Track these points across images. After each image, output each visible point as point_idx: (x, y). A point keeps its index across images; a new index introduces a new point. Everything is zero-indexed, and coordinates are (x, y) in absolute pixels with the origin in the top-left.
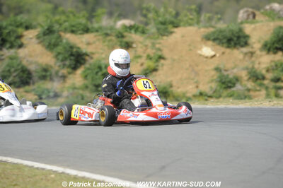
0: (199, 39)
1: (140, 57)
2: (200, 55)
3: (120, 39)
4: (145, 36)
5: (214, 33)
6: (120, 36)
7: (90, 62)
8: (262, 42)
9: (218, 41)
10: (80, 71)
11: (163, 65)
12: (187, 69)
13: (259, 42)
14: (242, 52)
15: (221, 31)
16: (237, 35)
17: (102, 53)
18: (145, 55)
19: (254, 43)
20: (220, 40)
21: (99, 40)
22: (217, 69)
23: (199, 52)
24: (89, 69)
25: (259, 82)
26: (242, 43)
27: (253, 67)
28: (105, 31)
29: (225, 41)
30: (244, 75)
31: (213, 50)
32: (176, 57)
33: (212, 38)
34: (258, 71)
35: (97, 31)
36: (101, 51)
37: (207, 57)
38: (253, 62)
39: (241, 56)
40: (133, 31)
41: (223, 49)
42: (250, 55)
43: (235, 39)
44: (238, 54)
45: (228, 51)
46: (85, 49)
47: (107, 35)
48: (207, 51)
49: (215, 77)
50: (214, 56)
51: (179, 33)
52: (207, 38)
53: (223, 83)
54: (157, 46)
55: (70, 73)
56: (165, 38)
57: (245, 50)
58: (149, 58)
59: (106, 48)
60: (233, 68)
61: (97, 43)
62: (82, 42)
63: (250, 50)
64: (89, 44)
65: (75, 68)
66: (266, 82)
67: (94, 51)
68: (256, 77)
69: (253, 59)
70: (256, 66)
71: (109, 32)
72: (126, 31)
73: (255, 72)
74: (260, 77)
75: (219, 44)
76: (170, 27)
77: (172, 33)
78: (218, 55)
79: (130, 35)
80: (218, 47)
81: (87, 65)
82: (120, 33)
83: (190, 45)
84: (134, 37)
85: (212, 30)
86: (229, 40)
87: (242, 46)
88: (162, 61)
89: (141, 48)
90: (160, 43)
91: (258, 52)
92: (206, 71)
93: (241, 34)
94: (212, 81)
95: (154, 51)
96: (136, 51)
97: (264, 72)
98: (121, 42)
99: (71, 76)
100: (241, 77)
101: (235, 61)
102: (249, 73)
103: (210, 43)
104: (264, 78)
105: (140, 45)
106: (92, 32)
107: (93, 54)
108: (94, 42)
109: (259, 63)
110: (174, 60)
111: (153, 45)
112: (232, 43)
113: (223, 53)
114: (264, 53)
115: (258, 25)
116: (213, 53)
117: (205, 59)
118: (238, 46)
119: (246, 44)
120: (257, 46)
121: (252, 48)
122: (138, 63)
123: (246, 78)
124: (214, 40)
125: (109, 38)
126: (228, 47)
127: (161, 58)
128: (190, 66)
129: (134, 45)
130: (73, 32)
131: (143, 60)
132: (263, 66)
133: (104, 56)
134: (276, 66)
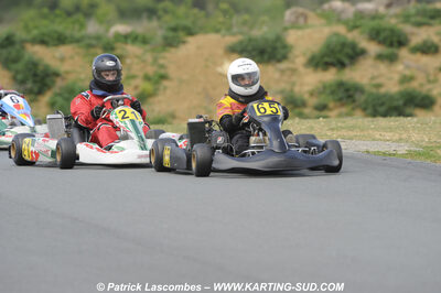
0: (221, 52)
1: (134, 77)
2: (221, 74)
4: (147, 47)
5: (241, 42)
6: (108, 47)
7: (59, 83)
8: (309, 55)
10: (46, 98)
11: (165, 88)
12: (199, 94)
13: (304, 54)
14: (278, 69)
15: (250, 40)
16: (272, 45)
17: (81, 72)
18: (141, 74)
19: (297, 57)
20: (249, 52)
21: (78, 53)
23: (219, 69)
24: (59, 95)
25: (297, 111)
26: (279, 56)
27: (292, 91)
28: (88, 41)
29: (256, 53)
32: (185, 77)
33: (239, 49)
34: (297, 96)
35: (78, 41)
36: (80, 70)
38: (293, 84)
39: (277, 75)
40: (129, 41)
42: (289, 72)
43: (270, 51)
44: (272, 71)
47: (90, 46)
51: (193, 43)
52: (232, 49)
54: (161, 62)
55: (32, 101)
56: (173, 50)
57: (283, 65)
58: (147, 78)
61: (77, 58)
62: (54, 57)
63: (291, 65)
64: (62, 59)
65: (40, 92)
66: (307, 111)
67: (69, 69)
68: (294, 104)
69: (294, 78)
70: (297, 89)
71: (94, 42)
72: (119, 41)
74: (300, 103)
76: (181, 34)
77: (184, 42)
79: (124, 46)
81: (56, 89)
82: (108, 43)
83: (207, 60)
84: (129, 49)
85: (240, 38)
86: (262, 52)
87: (279, 61)
88: (165, 83)
89: (138, 64)
90: (164, 58)
91: (301, 70)
93: (278, 45)
95: (155, 68)
96: (129, 69)
97: (306, 97)
102: (285, 99)
104: (304, 104)
105: (136, 61)
106: (70, 42)
107: (67, 73)
108: (72, 58)
109: (302, 85)
110: (182, 81)
111: (155, 60)
112: (266, 57)
114: (310, 70)
115: (308, 31)
118: (273, 61)
119: (284, 58)
120: (300, 61)
121: (293, 63)
122: (129, 85)
124: (242, 52)
125: (93, 51)
127: (163, 77)
128: (204, 89)
130: (43, 42)
131: (137, 81)
132: (307, 88)
133: (83, 76)
134: (324, 89)
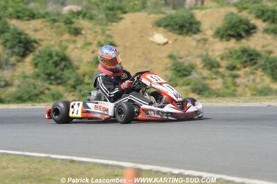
0: (150, 26)
1: (90, 44)
2: (153, 42)
3: (68, 26)
4: (94, 21)
5: (165, 19)
6: (68, 22)
7: (39, 49)
8: (215, 29)
9: (169, 28)
10: (29, 59)
12: (140, 57)
13: (211, 28)
14: (194, 39)
15: (172, 18)
16: (189, 21)
17: (51, 40)
18: (96, 42)
19: (206, 29)
20: (172, 26)
21: (46, 26)
22: (171, 57)
23: (151, 39)
24: (39, 57)
25: (214, 70)
26: (194, 30)
27: (207, 55)
28: (52, 18)
29: (177, 27)
30: (198, 63)
31: (165, 37)
32: (127, 44)
33: (163, 24)
34: (213, 59)
35: (44, 17)
36: (50, 38)
37: (159, 44)
38: (207, 50)
39: (194, 43)
40: (80, 17)
41: (175, 36)
42: (202, 41)
43: (188, 25)
44: (190, 41)
45: (180, 37)
46: (32, 35)
47: (55, 21)
48: (159, 37)
49: (169, 65)
50: (167, 43)
51: (128, 19)
52: (158, 24)
53: (179, 71)
54: (108, 32)
55: (19, 61)
56: (114, 24)
57: (197, 37)
58: (100, 45)
59: (54, 34)
60: (187, 56)
61: (45, 29)
62: (29, 28)
63: (203, 37)
64: (36, 30)
65: (24, 56)
66: (221, 70)
67: (42, 37)
68: (211, 65)
69: (207, 46)
70: (210, 54)
71: (56, 18)
72: (74, 17)
73: (210, 59)
74: (216, 65)
75: (170, 31)
77: (121, 19)
78: (170, 42)
79: (77, 20)
80: (170, 34)
81: (37, 53)
82: (68, 19)
83: (141, 32)
84: (82, 23)
85: (162, 16)
86: (182, 27)
87: (195, 33)
89: (91, 34)
90: (110, 30)
91: (211, 39)
92: (160, 58)
93: (192, 20)
94: (167, 69)
95: (104, 38)
96: (85, 38)
97: (218, 59)
98: (70, 28)
99: (20, 64)
100: (196, 65)
101: (188, 48)
102: (204, 61)
103: (162, 29)
104: (219, 66)
105: (89, 32)
106: (38, 18)
107: (41, 40)
108: (42, 29)
109: (213, 51)
110: (125, 48)
111: (103, 31)
112: (185, 30)
113: (176, 40)
114: (217, 40)
116: (165, 40)
117: (158, 46)
118: (190, 33)
119: (198, 31)
120: (210, 33)
121: (205, 35)
122: (88, 50)
123: (201, 66)
124: (166, 26)
125: (57, 24)
126: (180, 34)
128: (143, 53)
129: (83, 32)
130: (18, 18)
131: (93, 47)
132: (217, 53)
133: (52, 43)
134: (230, 54)
